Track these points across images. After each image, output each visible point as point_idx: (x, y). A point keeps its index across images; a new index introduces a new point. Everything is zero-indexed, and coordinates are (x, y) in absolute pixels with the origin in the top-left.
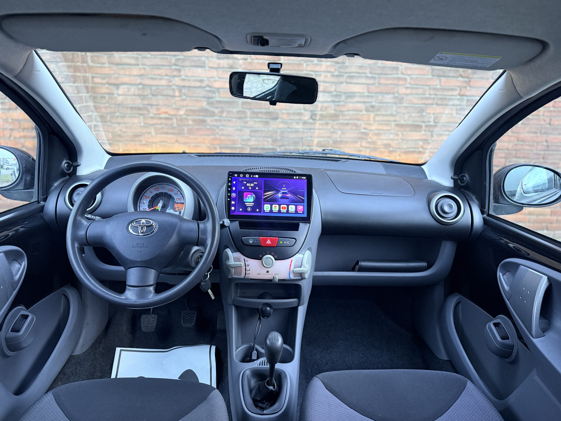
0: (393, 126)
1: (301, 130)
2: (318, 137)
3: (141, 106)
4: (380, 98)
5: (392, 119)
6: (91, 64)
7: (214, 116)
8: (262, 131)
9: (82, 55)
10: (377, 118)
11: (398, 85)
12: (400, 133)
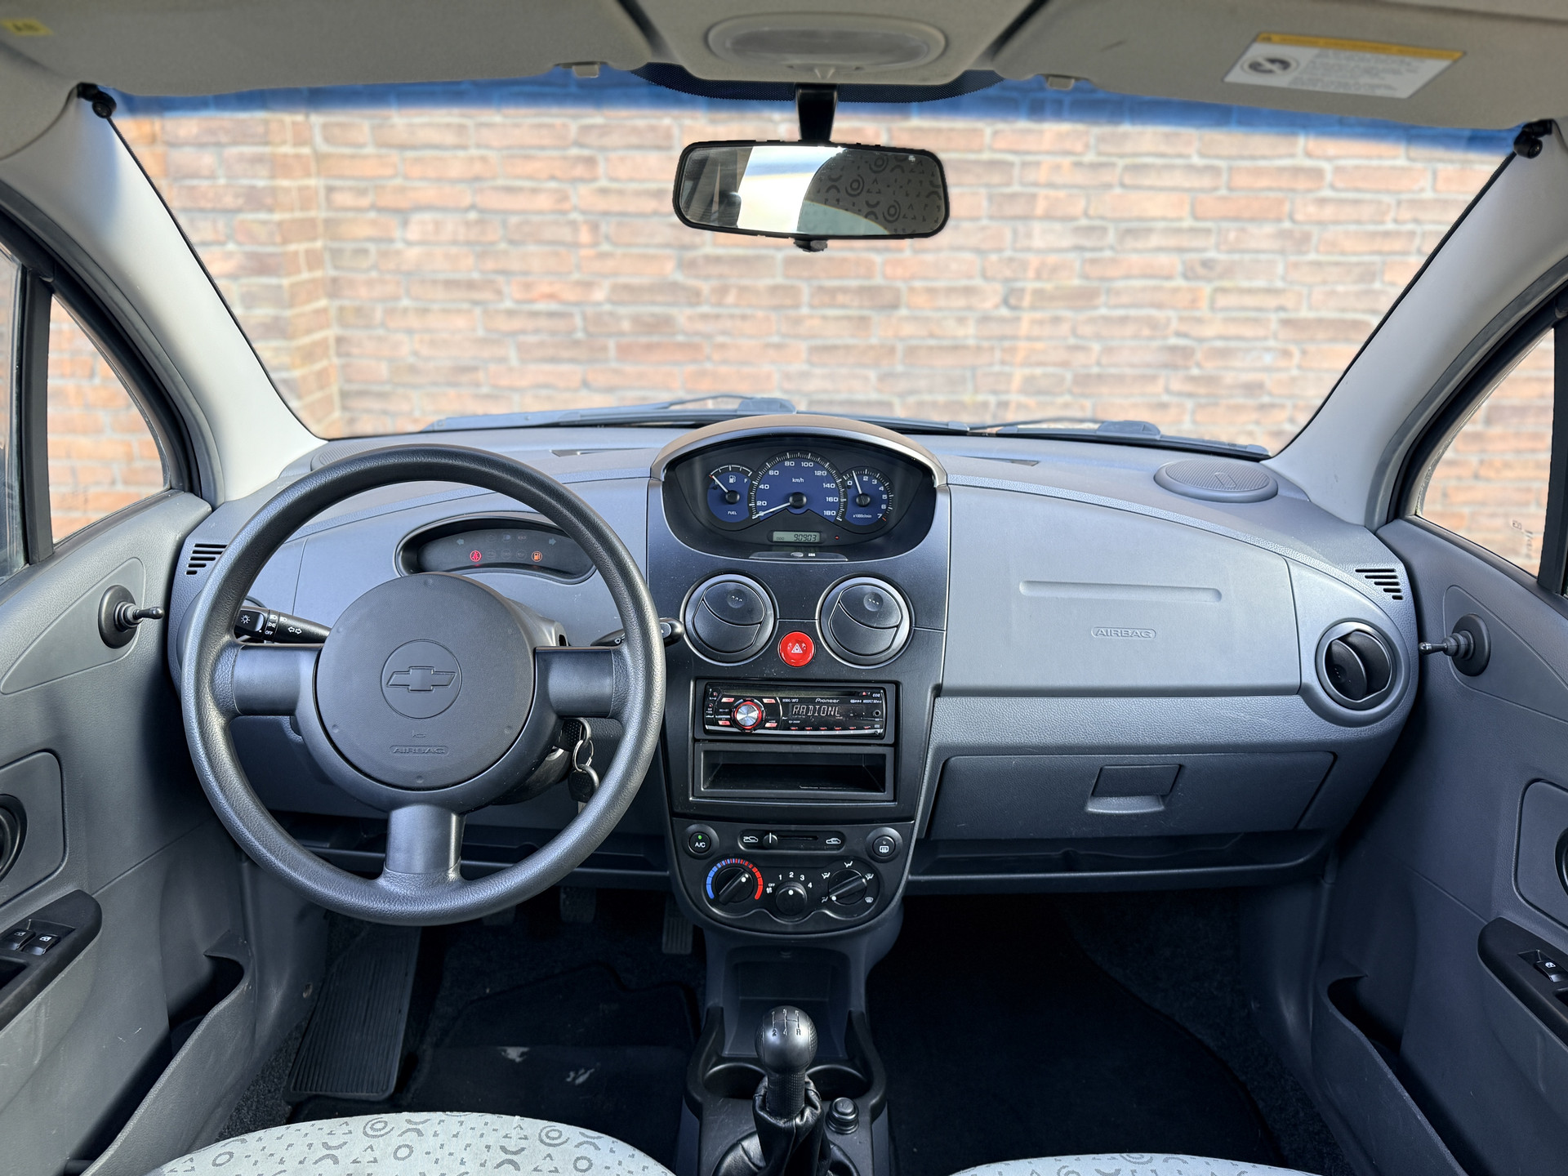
0: (1274, 326)
1: (971, 342)
2: (1026, 363)
3: (476, 276)
4: (1232, 236)
5: (1271, 302)
6: (324, 148)
7: (698, 304)
8: (847, 348)
9: (294, 124)
10: (1222, 301)
11: (1293, 190)
12: (1295, 350)
